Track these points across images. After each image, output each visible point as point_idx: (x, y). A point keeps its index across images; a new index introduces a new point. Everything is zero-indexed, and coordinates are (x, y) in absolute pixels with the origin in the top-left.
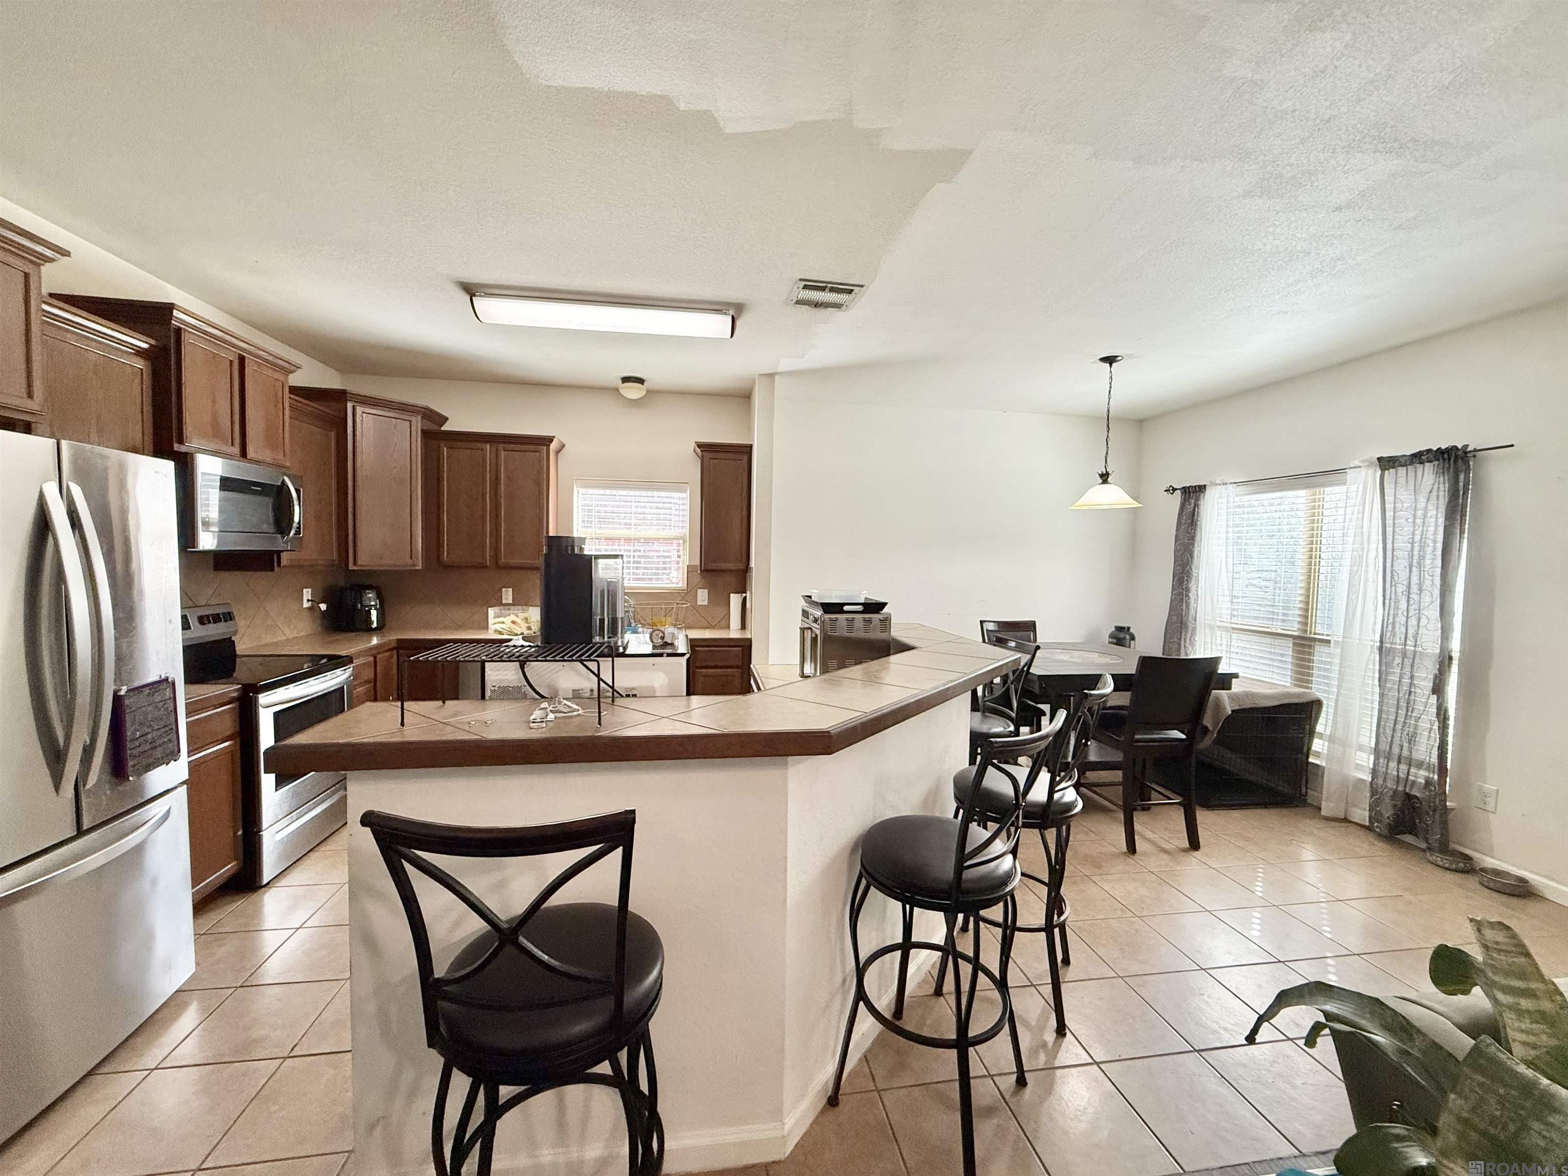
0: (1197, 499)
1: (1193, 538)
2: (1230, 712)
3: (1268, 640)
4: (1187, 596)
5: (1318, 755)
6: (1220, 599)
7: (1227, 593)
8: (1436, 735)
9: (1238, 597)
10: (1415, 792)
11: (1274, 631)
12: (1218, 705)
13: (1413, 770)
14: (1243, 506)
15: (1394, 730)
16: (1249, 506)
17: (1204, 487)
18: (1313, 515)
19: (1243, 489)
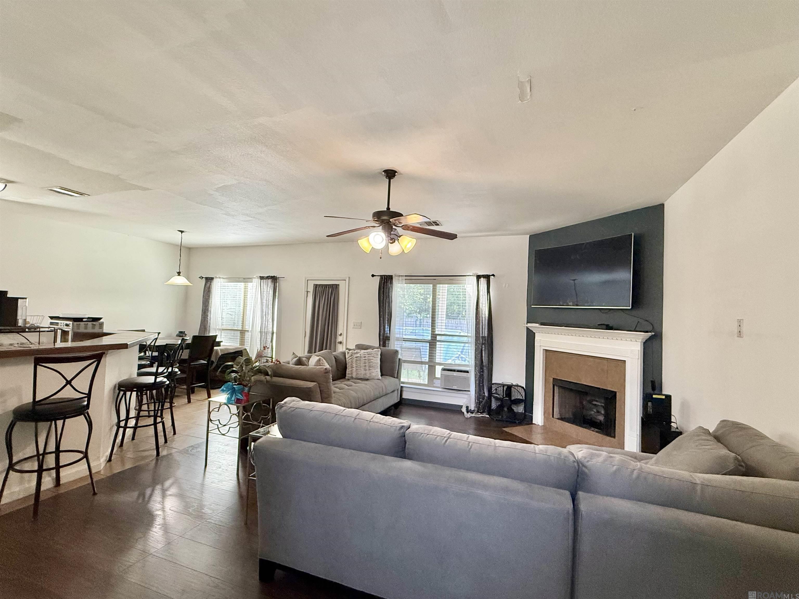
0: (211, 282)
1: (209, 296)
2: (220, 355)
3: (233, 332)
4: (207, 318)
6: (218, 318)
7: (220, 316)
11: (235, 329)
12: (217, 352)
14: (226, 286)
16: (228, 286)
17: (213, 278)
18: (245, 291)
19: (225, 280)
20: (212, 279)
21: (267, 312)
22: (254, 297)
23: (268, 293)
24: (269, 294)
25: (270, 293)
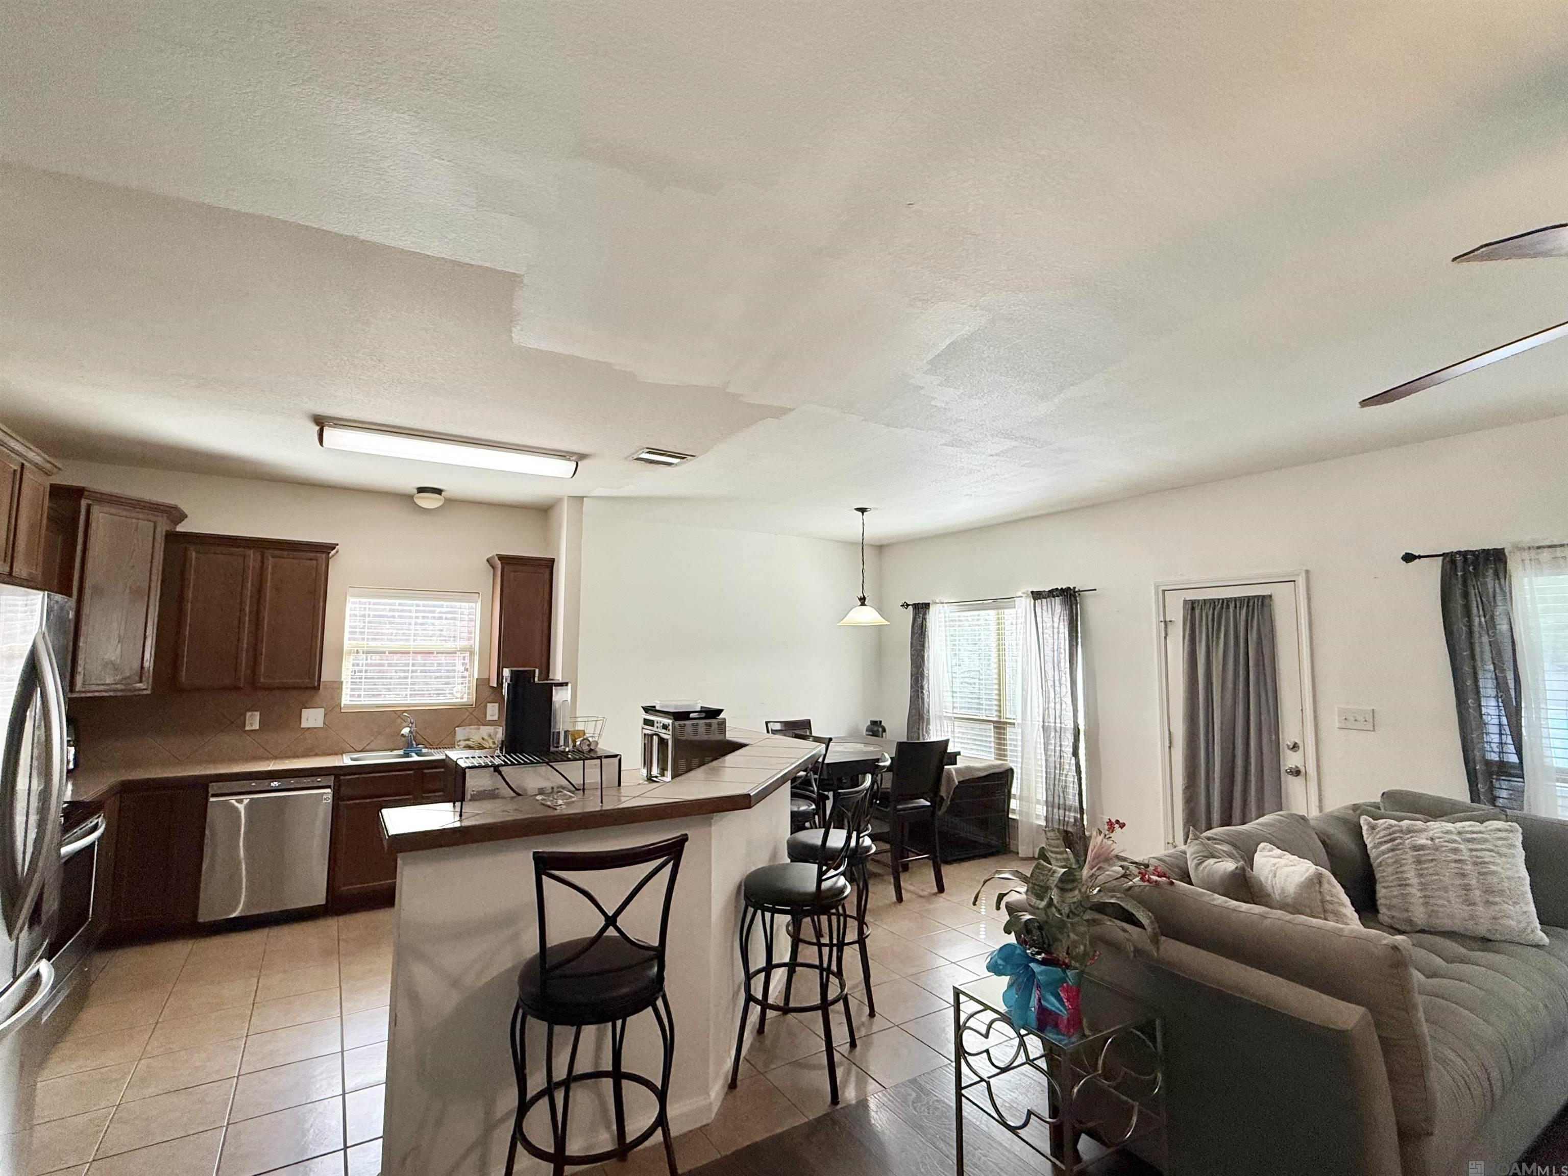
0: (925, 614)
1: (923, 646)
2: (957, 783)
3: (977, 725)
4: (922, 692)
5: (1014, 811)
6: (945, 694)
7: (949, 689)
8: (1076, 786)
9: (956, 692)
10: (1070, 829)
11: (981, 718)
12: (950, 778)
13: (1067, 813)
14: (955, 621)
15: (1054, 785)
16: (959, 620)
17: (929, 604)
18: (998, 629)
19: (954, 607)
20: (927, 606)
21: (1057, 678)
22: (1021, 642)
23: (1056, 630)
24: (1058, 633)
25: (1061, 631)
